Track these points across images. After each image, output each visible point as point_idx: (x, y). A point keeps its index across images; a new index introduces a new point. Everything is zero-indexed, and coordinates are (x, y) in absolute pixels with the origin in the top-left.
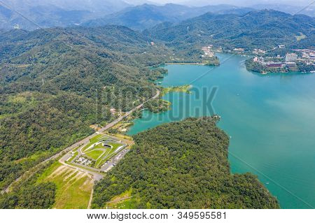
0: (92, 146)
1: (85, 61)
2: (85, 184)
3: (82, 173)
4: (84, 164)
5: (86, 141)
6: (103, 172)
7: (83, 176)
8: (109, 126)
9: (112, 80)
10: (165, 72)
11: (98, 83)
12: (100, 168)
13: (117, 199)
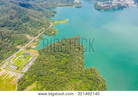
0: (17, 58)
1: (12, 10)
2: (13, 80)
3: (12, 74)
4: (13, 69)
5: (14, 55)
6: (23, 73)
7: (13, 76)
8: (26, 45)
9: (27, 19)
10: (55, 12)
11: (20, 22)
12: (21, 70)
13: (29, 87)
